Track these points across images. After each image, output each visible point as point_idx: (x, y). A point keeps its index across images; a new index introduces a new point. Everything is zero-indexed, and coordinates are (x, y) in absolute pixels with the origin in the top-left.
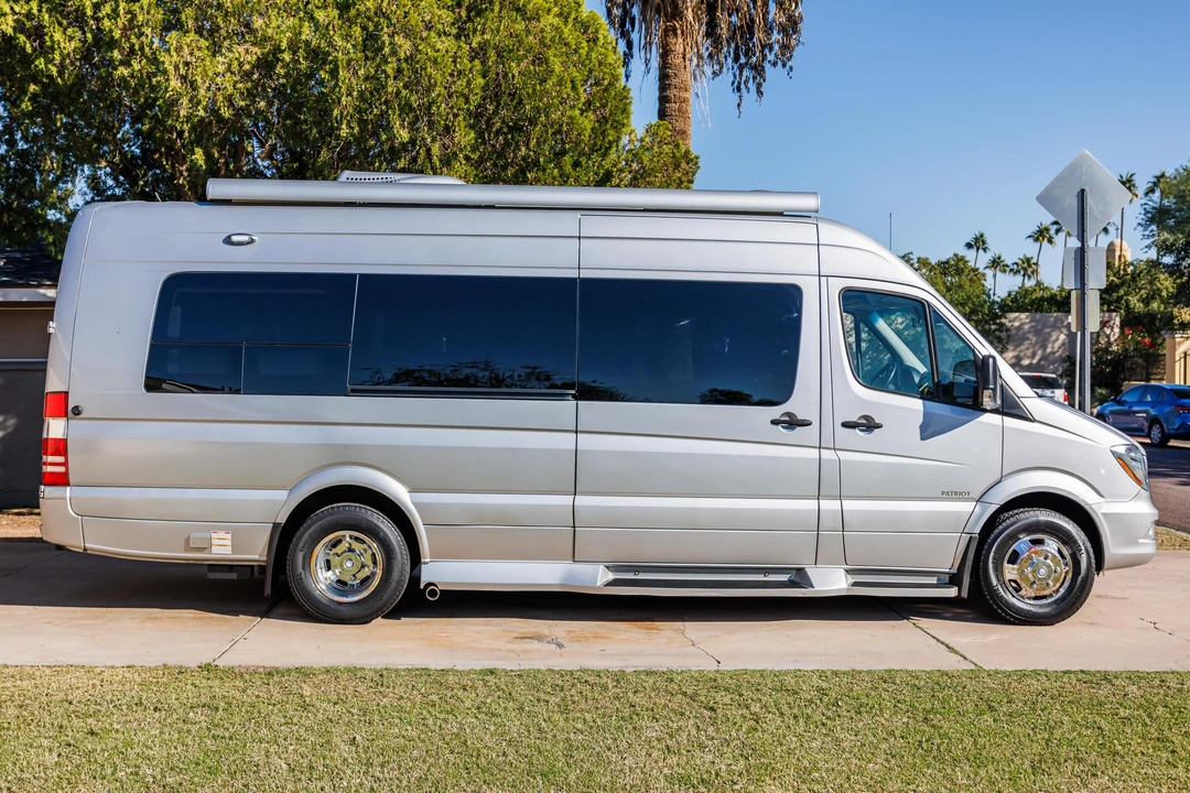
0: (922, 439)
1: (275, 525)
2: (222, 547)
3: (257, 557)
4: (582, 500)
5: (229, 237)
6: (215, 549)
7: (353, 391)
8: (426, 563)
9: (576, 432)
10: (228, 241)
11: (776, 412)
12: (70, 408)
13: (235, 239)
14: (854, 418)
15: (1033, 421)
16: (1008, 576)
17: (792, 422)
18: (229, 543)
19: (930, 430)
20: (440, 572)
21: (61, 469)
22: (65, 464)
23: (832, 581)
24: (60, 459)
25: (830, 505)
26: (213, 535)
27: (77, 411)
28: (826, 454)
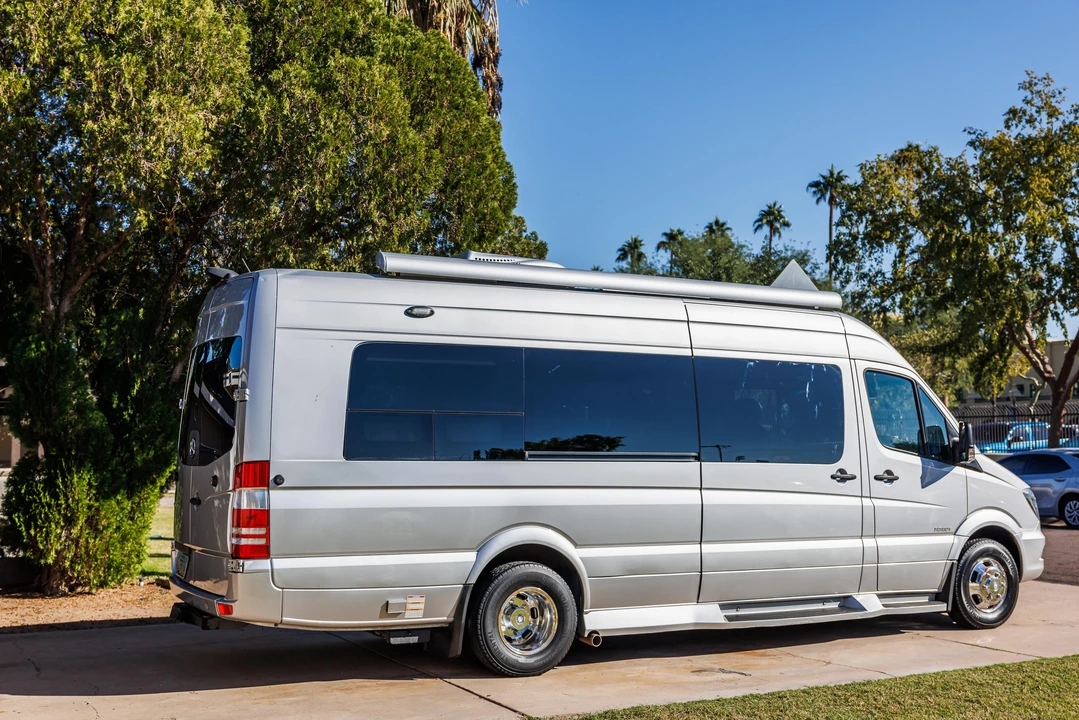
0: (923, 487)
1: (466, 587)
2: (414, 613)
3: (445, 618)
4: (707, 548)
5: (412, 308)
6: (408, 614)
7: (530, 456)
8: (587, 613)
9: (701, 489)
10: (409, 313)
11: (833, 468)
12: (272, 477)
13: (416, 311)
14: (881, 473)
15: (981, 471)
16: (972, 593)
17: (842, 477)
18: (422, 606)
19: (926, 481)
20: (602, 620)
21: (262, 542)
22: (267, 536)
23: (872, 605)
24: (262, 531)
25: (869, 542)
26: (410, 600)
27: (279, 480)
28: (867, 502)
